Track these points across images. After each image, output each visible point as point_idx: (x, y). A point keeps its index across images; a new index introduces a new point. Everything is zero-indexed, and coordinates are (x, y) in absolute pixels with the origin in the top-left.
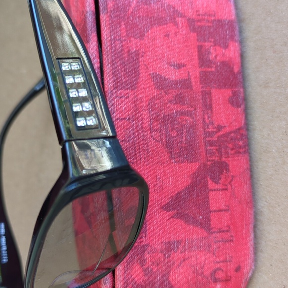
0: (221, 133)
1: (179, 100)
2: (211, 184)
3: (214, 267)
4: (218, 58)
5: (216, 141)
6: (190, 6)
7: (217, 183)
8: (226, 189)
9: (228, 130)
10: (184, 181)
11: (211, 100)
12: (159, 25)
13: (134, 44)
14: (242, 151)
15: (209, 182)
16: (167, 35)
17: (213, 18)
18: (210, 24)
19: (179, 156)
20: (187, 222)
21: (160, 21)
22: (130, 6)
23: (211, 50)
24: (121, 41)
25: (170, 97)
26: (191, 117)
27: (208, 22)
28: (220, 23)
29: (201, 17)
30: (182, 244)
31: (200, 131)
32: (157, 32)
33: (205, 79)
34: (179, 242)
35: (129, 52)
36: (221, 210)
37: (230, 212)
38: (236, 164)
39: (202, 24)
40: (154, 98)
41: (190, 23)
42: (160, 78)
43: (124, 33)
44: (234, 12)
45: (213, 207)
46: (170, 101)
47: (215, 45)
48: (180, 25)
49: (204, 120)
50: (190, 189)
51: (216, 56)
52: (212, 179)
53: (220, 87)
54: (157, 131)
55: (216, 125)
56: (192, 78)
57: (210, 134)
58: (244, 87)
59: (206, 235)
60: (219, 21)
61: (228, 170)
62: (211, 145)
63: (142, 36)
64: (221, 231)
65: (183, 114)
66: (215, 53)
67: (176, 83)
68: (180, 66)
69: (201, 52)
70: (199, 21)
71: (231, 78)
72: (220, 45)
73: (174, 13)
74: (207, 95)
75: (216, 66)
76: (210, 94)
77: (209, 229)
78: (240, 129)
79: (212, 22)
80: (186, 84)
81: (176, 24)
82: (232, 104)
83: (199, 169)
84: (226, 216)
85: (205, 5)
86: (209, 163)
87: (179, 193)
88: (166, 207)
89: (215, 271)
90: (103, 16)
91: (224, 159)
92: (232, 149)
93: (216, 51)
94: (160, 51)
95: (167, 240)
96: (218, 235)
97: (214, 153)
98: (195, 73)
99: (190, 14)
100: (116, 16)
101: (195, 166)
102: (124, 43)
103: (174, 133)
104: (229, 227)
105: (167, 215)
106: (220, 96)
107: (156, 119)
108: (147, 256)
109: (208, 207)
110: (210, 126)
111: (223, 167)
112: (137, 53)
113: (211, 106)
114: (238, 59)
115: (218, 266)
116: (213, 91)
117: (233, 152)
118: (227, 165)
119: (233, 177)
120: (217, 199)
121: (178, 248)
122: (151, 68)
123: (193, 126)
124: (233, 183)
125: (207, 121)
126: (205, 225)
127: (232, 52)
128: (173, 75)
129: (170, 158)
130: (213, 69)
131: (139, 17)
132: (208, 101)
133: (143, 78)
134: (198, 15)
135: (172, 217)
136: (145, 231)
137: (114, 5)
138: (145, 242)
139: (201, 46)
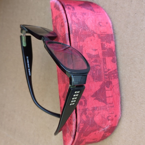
0: (109, 72)
1: (96, 61)
2: (106, 89)
3: (108, 115)
4: (108, 47)
5: (108, 74)
6: (98, 30)
7: (108, 88)
8: (111, 90)
9: (111, 70)
10: (98, 88)
11: (106, 61)
12: (89, 37)
13: (81, 44)
14: (116, 77)
15: (106, 88)
16: (91, 40)
17: (106, 34)
18: (105, 36)
19: (96, 79)
20: (99, 101)
21: (89, 36)
22: (79, 31)
23: (106, 44)
24: (77, 43)
25: (93, 60)
26: (100, 67)
27: (104, 35)
28: (108, 35)
29: (102, 34)
30: (98, 108)
31: (102, 71)
32: (88, 39)
33: (104, 54)
34: (97, 107)
35: (79, 46)
36: (110, 97)
37: (113, 97)
38: (114, 82)
39: (102, 36)
41: (99, 36)
42: (90, 54)
43: (78, 40)
44: (112, 31)
45: (107, 96)
46: (93, 62)
47: (107, 43)
48: (95, 36)
49: (104, 67)
50: (100, 90)
51: (107, 46)
52: (107, 87)
53: (109, 57)
55: (107, 69)
56: (100, 54)
57: (106, 72)
58: (116, 56)
59: (105, 105)
60: (108, 34)
61: (112, 84)
62: (106, 76)
63: (83, 41)
64: (110, 104)
65: (97, 66)
66: (107, 45)
67: (95, 56)
68: (96, 50)
69: (102, 45)
70: (101, 35)
71: (112, 53)
72: (108, 43)
73: (93, 33)
74: (104, 59)
75: (107, 50)
76: (105, 59)
77: (106, 103)
78: (115, 70)
79: (105, 35)
80: (98, 56)
81: (94, 36)
82: (113, 62)
83: (102, 84)
84: (111, 99)
85: (103, 29)
86: (106, 82)
87: (96, 91)
88: (93, 96)
89: (108, 117)
90: (71, 35)
91: (110, 80)
92: (113, 77)
93: (107, 44)
94: (89, 45)
95: (93, 107)
96: (109, 105)
97: (107, 78)
98: (100, 52)
99: (99, 33)
100: (75, 35)
101: (101, 83)
102: (78, 43)
103: (94, 72)
104: (112, 102)
105: (93, 98)
106: (108, 59)
108: (87, 112)
109: (106, 96)
110: (106, 69)
111: (110, 83)
112: (82, 46)
113: (106, 63)
114: (114, 47)
116: (106, 58)
117: (113, 78)
118: (111, 82)
119: (113, 86)
120: (108, 93)
121: (97, 109)
122: (86, 51)
123: (100, 69)
124: (113, 88)
125: (105, 68)
126: (105, 101)
127: (112, 45)
128: (94, 53)
129: (93, 80)
130: (106, 51)
131: (82, 35)
132: (105, 61)
133: (84, 54)
134: (101, 33)
135: (95, 99)
136: (86, 104)
137: (74, 31)
138: (86, 107)
139: (102, 43)
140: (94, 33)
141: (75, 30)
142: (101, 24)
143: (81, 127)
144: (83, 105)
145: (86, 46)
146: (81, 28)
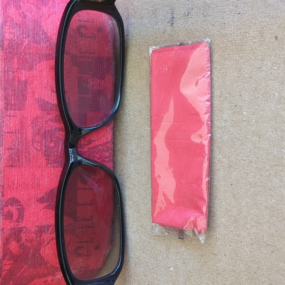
1: (59, 119)
2: (80, 185)
3: (77, 246)
4: (95, 87)
6: (74, 45)
7: (85, 183)
8: (92, 189)
9: (97, 143)
11: (86, 120)
12: (46, 60)
13: (24, 75)
14: (106, 160)
15: (79, 182)
16: (52, 68)
17: (93, 55)
19: (55, 162)
21: (48, 57)
22: (23, 44)
23: (90, 81)
24: (13, 72)
25: (51, 116)
27: (89, 58)
28: (99, 59)
29: (83, 54)
30: (52, 228)
32: (44, 65)
33: (83, 103)
34: (49, 226)
35: (19, 81)
36: (86, 204)
39: (84, 60)
40: (37, 117)
41: (74, 59)
42: (44, 102)
43: (16, 66)
44: (111, 51)
45: (80, 202)
46: (51, 120)
47: (93, 77)
51: (93, 86)
52: (82, 181)
53: (94, 110)
54: (38, 142)
55: (87, 140)
57: (82, 146)
59: (72, 222)
60: (98, 57)
63: (31, 68)
64: (84, 220)
65: (60, 130)
66: (93, 84)
69: (81, 82)
70: (81, 57)
71: (105, 104)
72: (97, 77)
74: (83, 116)
75: (93, 93)
76: (85, 115)
77: (75, 218)
78: (106, 143)
79: (92, 58)
84: (90, 209)
85: (87, 45)
87: (52, 190)
88: (41, 200)
92: (99, 159)
93: (93, 81)
95: (40, 224)
96: (82, 222)
98: (74, 98)
99: (74, 52)
100: (10, 53)
102: (16, 74)
103: (52, 145)
104: (91, 216)
105: (41, 206)
107: (38, 134)
108: (22, 235)
110: (82, 140)
112: (26, 82)
115: (82, 245)
116: (88, 113)
121: (48, 230)
122: (37, 94)
127: (107, 83)
128: (55, 100)
129: (47, 164)
130: (89, 96)
131: (29, 53)
133: (29, 101)
134: (81, 53)
135: (45, 208)
136: (23, 217)
137: (9, 44)
138: (22, 225)
141: (10, 41)
143: (8, 267)
144: (14, 219)
145: (35, 82)
146: (29, 36)
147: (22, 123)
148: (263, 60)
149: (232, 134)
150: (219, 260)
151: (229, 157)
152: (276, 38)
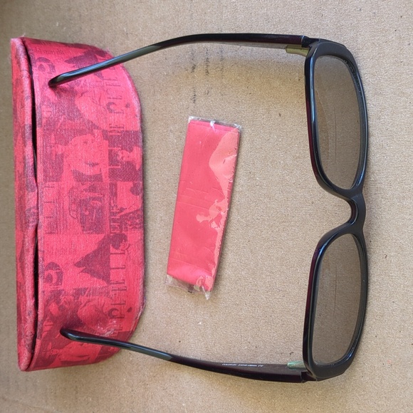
0: (123, 213)
1: (92, 189)
2: (112, 250)
3: (110, 308)
4: (124, 159)
5: (118, 219)
6: (104, 120)
7: (117, 249)
8: (124, 253)
9: (128, 211)
10: (93, 247)
11: (116, 189)
12: (80, 135)
13: (60, 149)
14: (137, 226)
15: (111, 248)
16: (86, 143)
17: (122, 129)
19: (90, 230)
20: (92, 276)
21: (81, 132)
22: (59, 122)
23: (119, 153)
24: (51, 147)
25: (85, 187)
26: (101, 201)
27: (118, 132)
28: (127, 133)
29: (112, 129)
30: (88, 290)
31: (106, 212)
32: (78, 140)
33: (113, 174)
34: (86, 289)
35: (56, 155)
36: (118, 268)
37: (124, 270)
38: (133, 236)
39: (113, 134)
40: (73, 188)
41: (106, 135)
42: (79, 173)
43: (53, 141)
44: (139, 125)
45: (113, 265)
46: (86, 190)
47: (122, 149)
48: (96, 135)
49: (110, 204)
51: (122, 158)
52: (114, 246)
53: (124, 180)
54: (74, 211)
55: (119, 207)
57: (114, 214)
58: (144, 180)
59: (106, 285)
60: (126, 131)
62: (114, 222)
63: (66, 143)
64: (117, 283)
65: (94, 199)
66: (123, 156)
67: (91, 177)
68: (94, 165)
69: (112, 156)
70: (111, 132)
71: (133, 173)
72: (126, 150)
73: (92, 126)
74: (113, 186)
75: (122, 165)
76: (116, 185)
78: (137, 211)
79: (121, 132)
80: (98, 178)
81: (93, 134)
82: (133, 193)
83: (104, 239)
84: (122, 273)
85: (116, 120)
87: (88, 255)
88: (78, 265)
90: (38, 129)
91: (123, 232)
92: (130, 226)
93: (122, 153)
94: (80, 154)
95: (77, 287)
96: (115, 285)
97: (116, 228)
98: (105, 170)
99: (105, 127)
100: (48, 129)
101: (101, 236)
102: (53, 148)
103: (87, 213)
104: (124, 280)
106: (124, 187)
107: (74, 203)
108: (61, 297)
109: (109, 266)
110: (114, 208)
111: (122, 238)
112: (62, 156)
113: (116, 194)
114: (140, 160)
115: (115, 307)
116: (119, 183)
118: (126, 236)
119: (130, 245)
120: (116, 260)
121: (85, 293)
123: (102, 208)
124: (129, 249)
125: (113, 205)
126: (106, 278)
127: (136, 154)
128: (89, 171)
129: (83, 230)
130: (119, 167)
131: (65, 130)
132: (114, 189)
133: (66, 173)
134: (111, 127)
135: (82, 272)
136: (61, 280)
137: (47, 121)
138: (61, 288)
139: (112, 150)
140: (94, 126)
141: (48, 119)
142: (112, 107)
143: (48, 328)
144: (54, 282)
145: (71, 155)
146: (64, 114)
147: (59, 193)
148: (270, 133)
149: (248, 197)
150: (241, 309)
151: (246, 217)
152: (280, 115)
